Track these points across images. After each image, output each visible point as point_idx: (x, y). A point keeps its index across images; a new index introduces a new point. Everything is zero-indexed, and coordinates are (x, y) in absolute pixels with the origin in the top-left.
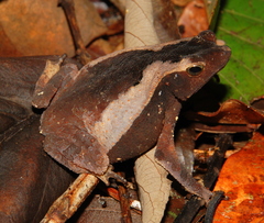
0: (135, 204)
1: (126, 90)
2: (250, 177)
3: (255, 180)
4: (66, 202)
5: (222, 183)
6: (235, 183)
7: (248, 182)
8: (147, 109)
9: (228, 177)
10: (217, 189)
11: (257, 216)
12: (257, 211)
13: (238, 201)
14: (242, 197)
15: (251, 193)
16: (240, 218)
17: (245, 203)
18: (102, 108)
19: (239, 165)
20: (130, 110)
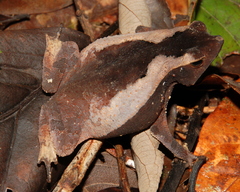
0: (130, 162)
1: (134, 82)
2: (225, 137)
3: (230, 140)
4: (76, 172)
5: (202, 144)
6: (213, 143)
7: (223, 142)
8: (152, 99)
9: (207, 138)
10: (198, 149)
11: (232, 176)
12: (231, 171)
13: (216, 162)
14: (219, 157)
15: (226, 154)
16: (217, 178)
17: (221, 163)
18: (111, 95)
19: (215, 126)
20: (137, 100)
